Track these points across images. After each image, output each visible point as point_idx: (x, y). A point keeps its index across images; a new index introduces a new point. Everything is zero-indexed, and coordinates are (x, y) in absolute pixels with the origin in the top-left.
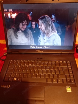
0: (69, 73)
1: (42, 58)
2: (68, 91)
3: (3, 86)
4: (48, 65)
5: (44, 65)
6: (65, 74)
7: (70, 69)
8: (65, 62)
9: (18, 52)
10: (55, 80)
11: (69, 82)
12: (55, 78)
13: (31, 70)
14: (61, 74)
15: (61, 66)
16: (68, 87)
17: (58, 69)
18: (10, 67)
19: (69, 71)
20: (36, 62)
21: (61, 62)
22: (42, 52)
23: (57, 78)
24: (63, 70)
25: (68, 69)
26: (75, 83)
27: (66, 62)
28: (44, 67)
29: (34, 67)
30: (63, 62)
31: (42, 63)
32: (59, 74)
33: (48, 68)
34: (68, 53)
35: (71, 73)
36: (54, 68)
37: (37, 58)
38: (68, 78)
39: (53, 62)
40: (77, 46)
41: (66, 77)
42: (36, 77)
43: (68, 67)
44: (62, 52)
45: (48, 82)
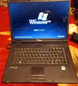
1: (41, 46)
2: (62, 69)
3: (12, 67)
4: (46, 51)
5: (43, 51)
6: (61, 57)
7: (65, 54)
8: (60, 48)
9: (21, 41)
10: (52, 62)
11: (64, 63)
12: (52, 60)
13: (33, 55)
14: (57, 57)
15: (57, 52)
16: (63, 66)
17: (55, 54)
18: (15, 53)
19: (63, 55)
20: (37, 49)
21: (57, 48)
22: (41, 41)
23: (54, 60)
24: (59, 54)
25: (63, 53)
26: (68, 64)
27: (62, 48)
28: (44, 53)
29: (35, 53)
30: (59, 48)
31: (42, 50)
32: (55, 57)
33: (46, 53)
34: (63, 41)
35: (65, 57)
36: (51, 53)
37: (37, 46)
38: (63, 60)
39: (51, 48)
40: (70, 36)
41: (61, 59)
42: (37, 60)
43: (63, 52)
44: (58, 40)
45: (47, 64)
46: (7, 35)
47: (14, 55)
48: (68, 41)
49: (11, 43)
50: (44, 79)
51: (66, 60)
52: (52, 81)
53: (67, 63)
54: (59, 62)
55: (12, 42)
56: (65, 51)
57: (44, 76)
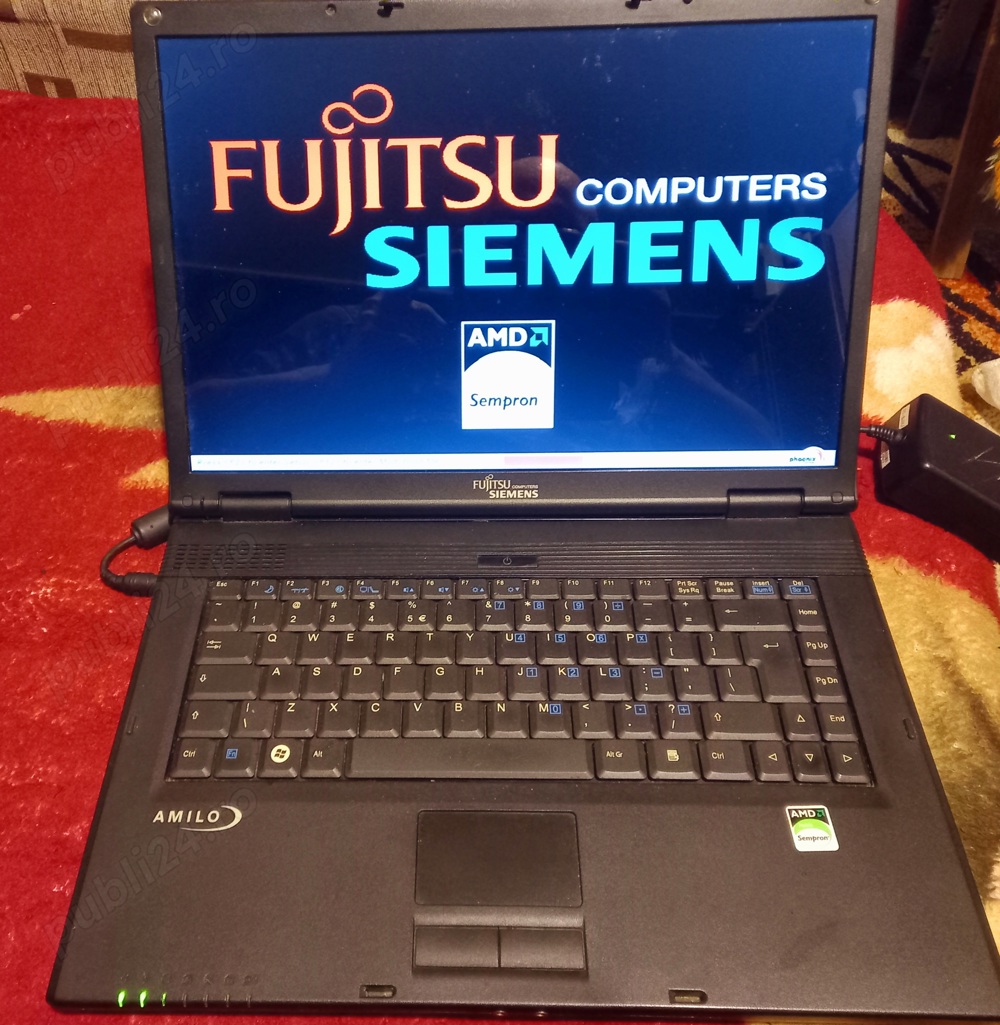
0: (810, 690)
1: (530, 559)
3: (175, 816)
4: (593, 615)
5: (556, 622)
6: (772, 699)
7: (819, 654)
8: (761, 590)
9: (284, 503)
10: (673, 755)
11: (812, 767)
12: (670, 735)
13: (431, 668)
14: (729, 698)
15: (727, 628)
16: (808, 809)
17: (701, 657)
18: (214, 645)
19: (806, 673)
20: (479, 593)
21: (724, 588)
22: (529, 496)
23: (694, 735)
24: (754, 662)
25: (801, 652)
26: (873, 777)
27: (781, 591)
28: (561, 640)
29: (454, 645)
30: (744, 591)
31: (540, 606)
32: (708, 697)
33: (597, 650)
34: (795, 499)
35: (828, 690)
36: (657, 645)
37: (484, 560)
38: (803, 729)
39: (648, 591)
41: (781, 718)
42: (488, 729)
43: (797, 638)
44: (731, 492)
45: (607, 774)
46: (109, 423)
47: (204, 661)
48: (851, 507)
49: (162, 521)
50: (579, 963)
51: (838, 728)
52: (674, 995)
53: (849, 769)
54: (752, 754)
55: (176, 514)
56: (820, 628)
57: (574, 921)
